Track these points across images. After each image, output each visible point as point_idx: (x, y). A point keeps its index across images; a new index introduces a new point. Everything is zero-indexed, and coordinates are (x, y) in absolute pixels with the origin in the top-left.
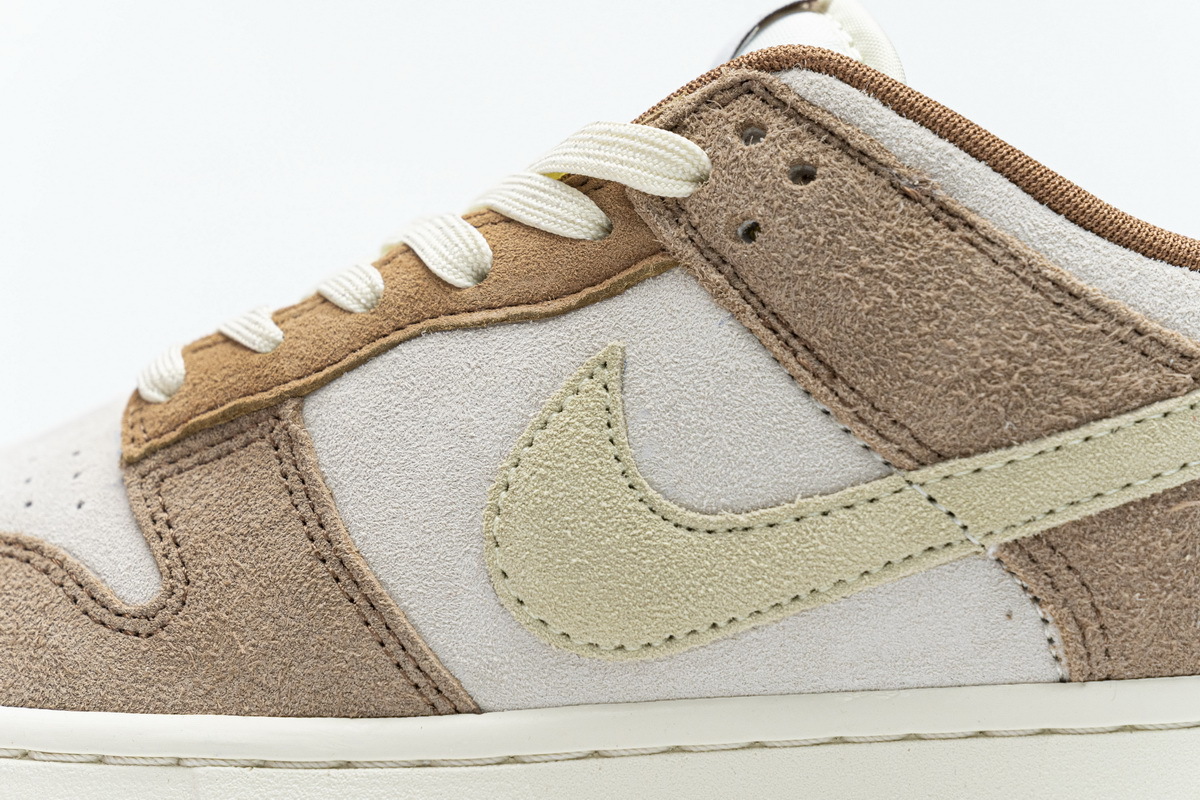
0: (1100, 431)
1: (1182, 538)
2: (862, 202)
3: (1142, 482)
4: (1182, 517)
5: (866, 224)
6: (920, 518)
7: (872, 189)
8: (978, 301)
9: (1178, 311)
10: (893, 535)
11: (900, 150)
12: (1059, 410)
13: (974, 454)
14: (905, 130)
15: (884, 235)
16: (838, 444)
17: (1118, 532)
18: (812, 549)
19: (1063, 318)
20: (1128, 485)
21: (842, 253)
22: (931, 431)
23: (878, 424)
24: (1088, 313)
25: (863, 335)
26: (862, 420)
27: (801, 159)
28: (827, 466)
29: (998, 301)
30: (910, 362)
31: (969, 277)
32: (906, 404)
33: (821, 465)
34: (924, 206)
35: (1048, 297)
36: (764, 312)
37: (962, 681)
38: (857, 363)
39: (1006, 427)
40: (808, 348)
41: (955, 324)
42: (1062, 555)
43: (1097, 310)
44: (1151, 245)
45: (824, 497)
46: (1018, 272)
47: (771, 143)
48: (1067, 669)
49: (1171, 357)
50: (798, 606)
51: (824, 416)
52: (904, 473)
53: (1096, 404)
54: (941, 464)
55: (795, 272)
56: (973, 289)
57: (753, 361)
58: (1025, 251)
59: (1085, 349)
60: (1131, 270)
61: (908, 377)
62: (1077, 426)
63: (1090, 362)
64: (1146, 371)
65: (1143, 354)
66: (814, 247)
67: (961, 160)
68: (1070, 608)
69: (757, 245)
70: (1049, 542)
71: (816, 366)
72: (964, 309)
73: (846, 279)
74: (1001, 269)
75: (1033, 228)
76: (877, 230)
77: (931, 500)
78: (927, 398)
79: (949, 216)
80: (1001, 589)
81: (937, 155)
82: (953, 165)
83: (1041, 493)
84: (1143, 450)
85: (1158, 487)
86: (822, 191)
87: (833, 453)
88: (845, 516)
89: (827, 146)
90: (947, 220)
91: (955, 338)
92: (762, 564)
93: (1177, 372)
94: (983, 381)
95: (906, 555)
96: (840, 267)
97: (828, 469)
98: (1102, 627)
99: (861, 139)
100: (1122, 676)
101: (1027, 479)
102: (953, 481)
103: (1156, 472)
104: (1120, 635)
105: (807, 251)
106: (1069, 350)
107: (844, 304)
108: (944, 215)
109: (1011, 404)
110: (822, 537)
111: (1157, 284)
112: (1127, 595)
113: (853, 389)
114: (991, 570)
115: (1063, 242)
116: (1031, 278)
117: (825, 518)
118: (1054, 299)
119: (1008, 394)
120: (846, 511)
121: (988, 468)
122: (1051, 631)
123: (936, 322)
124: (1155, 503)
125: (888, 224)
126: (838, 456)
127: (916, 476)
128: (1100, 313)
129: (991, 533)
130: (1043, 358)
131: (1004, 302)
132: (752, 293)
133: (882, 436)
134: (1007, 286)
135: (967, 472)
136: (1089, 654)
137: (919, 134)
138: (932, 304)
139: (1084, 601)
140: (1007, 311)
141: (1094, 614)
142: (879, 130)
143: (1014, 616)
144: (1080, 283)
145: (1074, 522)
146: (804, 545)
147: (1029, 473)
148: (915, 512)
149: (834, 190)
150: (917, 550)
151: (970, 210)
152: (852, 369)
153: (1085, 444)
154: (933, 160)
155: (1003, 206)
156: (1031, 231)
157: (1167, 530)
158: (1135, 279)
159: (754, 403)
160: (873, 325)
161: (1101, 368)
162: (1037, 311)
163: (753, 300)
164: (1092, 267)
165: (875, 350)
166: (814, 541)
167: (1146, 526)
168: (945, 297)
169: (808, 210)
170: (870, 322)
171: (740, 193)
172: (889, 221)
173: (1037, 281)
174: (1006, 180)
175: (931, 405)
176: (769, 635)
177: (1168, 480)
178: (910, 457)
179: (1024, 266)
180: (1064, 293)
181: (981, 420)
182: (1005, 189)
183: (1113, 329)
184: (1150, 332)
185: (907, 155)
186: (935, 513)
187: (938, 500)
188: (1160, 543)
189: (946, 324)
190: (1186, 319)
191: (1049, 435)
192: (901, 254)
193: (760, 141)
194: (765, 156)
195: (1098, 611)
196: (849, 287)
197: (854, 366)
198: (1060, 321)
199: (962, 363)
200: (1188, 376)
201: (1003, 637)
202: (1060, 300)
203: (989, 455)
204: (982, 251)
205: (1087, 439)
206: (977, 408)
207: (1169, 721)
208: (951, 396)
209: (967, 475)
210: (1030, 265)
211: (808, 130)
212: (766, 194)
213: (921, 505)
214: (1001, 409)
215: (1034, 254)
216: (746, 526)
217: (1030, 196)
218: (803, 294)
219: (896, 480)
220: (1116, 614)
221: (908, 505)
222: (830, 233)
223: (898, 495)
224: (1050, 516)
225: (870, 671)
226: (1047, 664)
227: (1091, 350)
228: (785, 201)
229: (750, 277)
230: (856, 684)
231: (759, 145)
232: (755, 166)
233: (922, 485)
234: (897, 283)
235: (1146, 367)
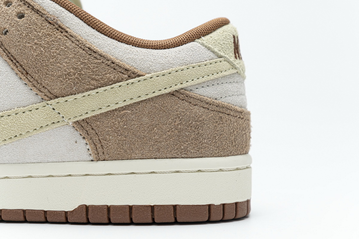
0: (101, 90)
1: (123, 121)
2: (37, 24)
3: (112, 105)
4: (124, 115)
5: (37, 30)
6: (49, 114)
7: (39, 20)
8: (67, 53)
9: (126, 57)
10: (42, 119)
11: (49, 10)
12: (89, 84)
13: (65, 96)
14: (51, 4)
15: (42, 34)
16: (28, 93)
17: (106, 119)
18: (19, 122)
19: (91, 58)
20: (109, 106)
21: (30, 39)
22: (54, 90)
23: (39, 87)
24: (98, 57)
25: (35, 62)
26: (35, 86)
27: (20, 12)
28: (25, 99)
29: (73, 53)
30: (47, 70)
31: (65, 46)
32: (46, 82)
33: (23, 99)
34: (54, 26)
35: (87, 52)
36: (9, 55)
37: (64, 161)
38: (33, 70)
39: (74, 89)
40: (21, 66)
41: (60, 59)
42: (90, 125)
43: (102, 56)
44: (121, 39)
45: (23, 108)
46: (79, 45)
47: (13, 7)
48: (93, 158)
49: (122, 70)
50: (16, 139)
51: (25, 85)
52: (46, 101)
53: (100, 83)
54: (56, 99)
55: (17, 44)
56: (66, 50)
57: (6, 69)
58: (81, 39)
59: (97, 67)
60: (113, 45)
61: (47, 74)
62: (94, 89)
63: (98, 71)
64: (114, 74)
65: (114, 69)
66: (22, 37)
67: (66, 13)
68: (92, 140)
69: (7, 36)
70: (86, 121)
71: (23, 71)
72: (63, 55)
73: (30, 46)
74: (74, 44)
75: (85, 33)
76: (40, 32)
77: (54, 109)
78: (52, 80)
79: (61, 29)
80: (74, 135)
81: (59, 11)
82: (63, 14)
83: (84, 108)
84: (113, 96)
85: (117, 106)
86: (25, 21)
87: (27, 96)
88: (29, 113)
89: (28, 8)
90: (60, 30)
91: (60, 63)
92: (5, 126)
93: (124, 74)
94: (67, 76)
95: (46, 125)
96: (29, 43)
97: (25, 100)
98: (102, 146)
99: (37, 6)
100: (108, 160)
101: (79, 104)
102: (59, 104)
103: (116, 102)
104: (106, 148)
105: (20, 38)
106: (92, 68)
107: (30, 53)
108: (60, 29)
109: (75, 82)
110: (22, 119)
111: (121, 49)
112: (108, 137)
113: (32, 77)
114: (71, 129)
115: (94, 37)
116: (83, 47)
117: (23, 114)
118: (89, 53)
119: (74, 79)
120: (29, 112)
121: (69, 100)
122: (88, 147)
123: (55, 59)
124: (116, 111)
125: (43, 31)
126: (28, 96)
127: (49, 102)
128: (102, 57)
129: (70, 119)
130: (85, 69)
131: (74, 54)
132: (7, 50)
133: (40, 91)
134: (75, 49)
135: (63, 101)
136: (98, 153)
137: (55, 5)
138: (54, 53)
139: (96, 138)
140: (75, 56)
141: (99, 142)
142: (43, 4)
143: (77, 142)
144: (97, 49)
145: (94, 116)
146: (17, 121)
147: (80, 102)
148: (48, 112)
149: (29, 21)
150: (49, 123)
151: (68, 27)
152: (32, 72)
153: (96, 94)
154: (58, 13)
155: (77, 26)
156: (84, 34)
157: (119, 119)
158: (114, 48)
159: (5, 81)
160: (38, 59)
161: (101, 73)
162: (84, 56)
163: (6, 52)
164: (101, 44)
165: (38, 66)
166: (20, 120)
167: (114, 117)
168: (58, 52)
169: (21, 26)
170: (37, 58)
171: (3, 21)
172: (44, 30)
173: (84, 48)
174: (79, 19)
175: (53, 82)
176: (9, 147)
177: (120, 105)
178: (48, 97)
179: (81, 44)
180: (91, 51)
181: (67, 87)
182: (78, 22)
183: (106, 62)
184: (116, 63)
185: (50, 11)
186: (54, 113)
187: (55, 109)
188: (117, 122)
189: (58, 59)
190: (128, 59)
191: (86, 91)
192: (46, 39)
193: (10, 7)
194: (11, 11)
195: (100, 141)
196: (31, 48)
197: (32, 71)
198: (90, 59)
199: (62, 70)
200: (126, 76)
201: (74, 148)
202: (90, 53)
203: (69, 97)
204: (69, 39)
205: (97, 93)
206: (66, 83)
207: (120, 172)
208: (59, 80)
209: (63, 102)
210: (82, 43)
211: (24, 4)
212: (10, 22)
213: (50, 110)
214: (72, 84)
215: (84, 40)
216: (2, 116)
217: (86, 24)
218: (19, 50)
219: (44, 103)
220: (105, 142)
221: (46, 110)
222: (27, 33)
223: (44, 107)
224: (86, 114)
225: (38, 157)
226: (87, 156)
227: (99, 68)
228: (15, 24)
229: (5, 45)
230: (35, 161)
231: (9, 7)
232: (7, 13)
233: (51, 105)
234: (45, 47)
235: (115, 73)
